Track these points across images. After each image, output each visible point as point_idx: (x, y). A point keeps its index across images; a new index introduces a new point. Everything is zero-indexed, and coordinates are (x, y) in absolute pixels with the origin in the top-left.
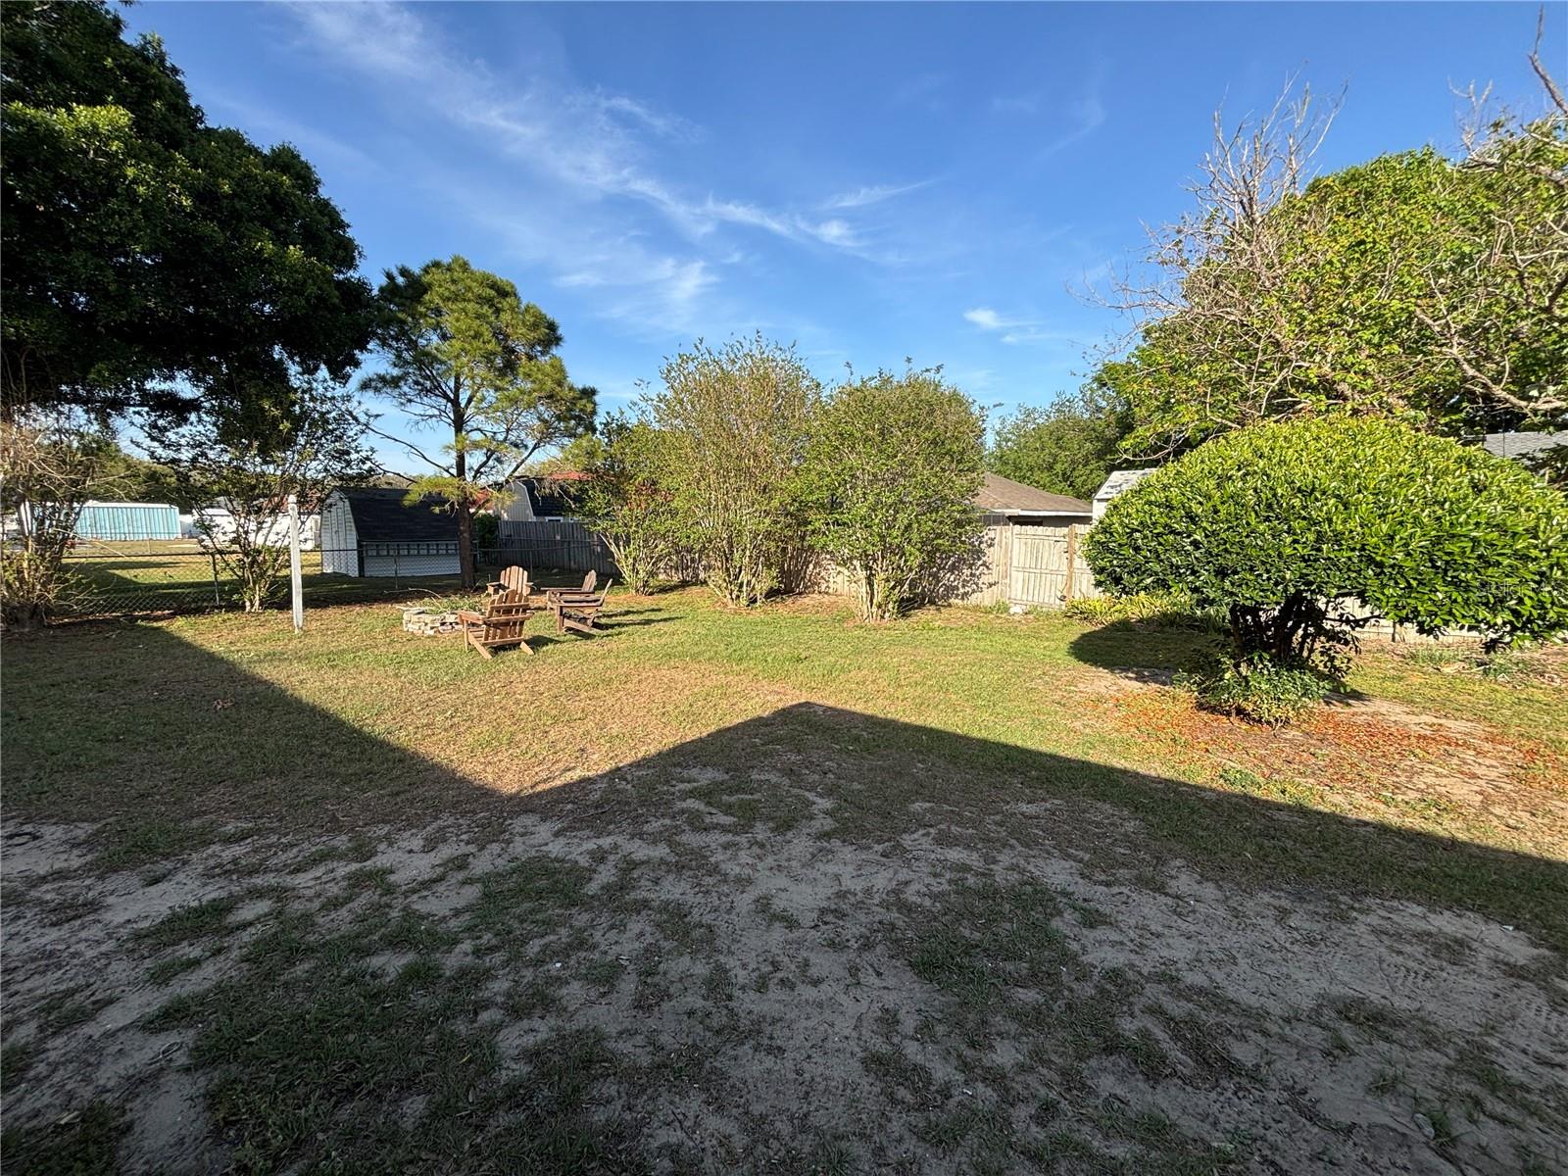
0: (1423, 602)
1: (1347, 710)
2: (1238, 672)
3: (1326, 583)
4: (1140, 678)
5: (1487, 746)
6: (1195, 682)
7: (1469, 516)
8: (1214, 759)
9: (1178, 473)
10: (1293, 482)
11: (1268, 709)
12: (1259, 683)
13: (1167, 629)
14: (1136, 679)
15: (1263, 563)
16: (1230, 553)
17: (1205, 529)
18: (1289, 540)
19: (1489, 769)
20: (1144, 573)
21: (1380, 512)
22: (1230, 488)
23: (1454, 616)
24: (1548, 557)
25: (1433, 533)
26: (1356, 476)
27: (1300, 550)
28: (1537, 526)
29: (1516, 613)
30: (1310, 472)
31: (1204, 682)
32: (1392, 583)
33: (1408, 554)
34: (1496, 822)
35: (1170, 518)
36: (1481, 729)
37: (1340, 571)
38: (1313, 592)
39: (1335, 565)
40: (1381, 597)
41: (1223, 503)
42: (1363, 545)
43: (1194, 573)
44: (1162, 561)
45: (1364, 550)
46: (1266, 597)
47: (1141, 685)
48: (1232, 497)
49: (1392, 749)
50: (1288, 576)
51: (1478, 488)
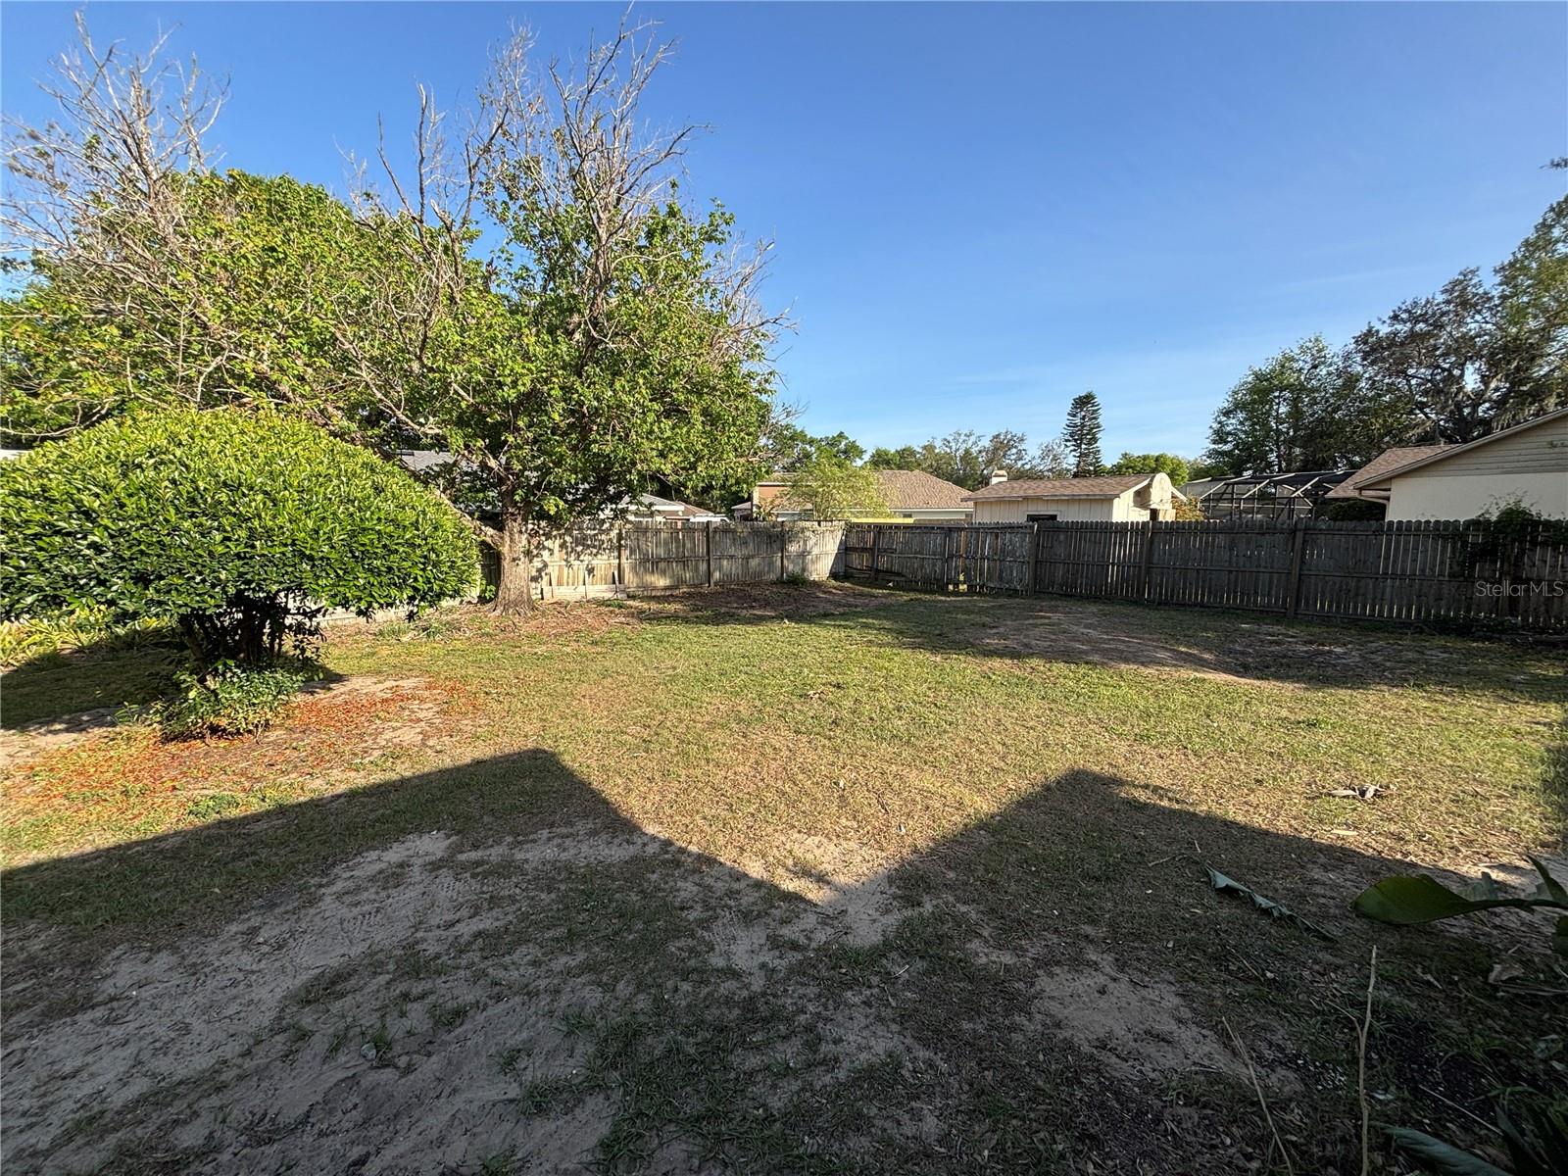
0: (350, 588)
1: (329, 694)
2: (205, 687)
3: (265, 580)
4: (76, 727)
5: (427, 693)
6: (155, 713)
7: (372, 513)
8: (182, 795)
9: (63, 455)
10: (217, 476)
11: (246, 717)
12: (230, 693)
13: (122, 654)
14: (67, 730)
15: (193, 565)
16: (148, 555)
17: (106, 528)
18: (219, 538)
19: (427, 712)
20: (21, 588)
21: (305, 509)
22: (138, 477)
23: (373, 596)
24: (426, 544)
25: (349, 527)
26: (282, 473)
27: (233, 547)
28: (417, 521)
29: (415, 589)
30: (234, 465)
31: (167, 709)
32: (324, 574)
33: (333, 547)
34: (430, 752)
35: (52, 514)
36: (423, 681)
37: (276, 566)
38: (254, 590)
39: (270, 562)
40: (316, 587)
41: (130, 495)
42: (294, 540)
43: (101, 583)
44: (47, 571)
45: (295, 545)
46: (204, 601)
47: (74, 735)
48: (143, 489)
49: (363, 718)
50: (223, 577)
51: (378, 490)
